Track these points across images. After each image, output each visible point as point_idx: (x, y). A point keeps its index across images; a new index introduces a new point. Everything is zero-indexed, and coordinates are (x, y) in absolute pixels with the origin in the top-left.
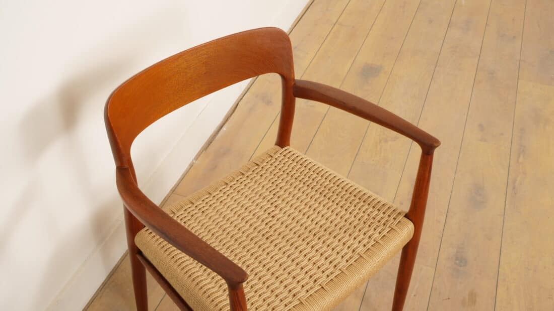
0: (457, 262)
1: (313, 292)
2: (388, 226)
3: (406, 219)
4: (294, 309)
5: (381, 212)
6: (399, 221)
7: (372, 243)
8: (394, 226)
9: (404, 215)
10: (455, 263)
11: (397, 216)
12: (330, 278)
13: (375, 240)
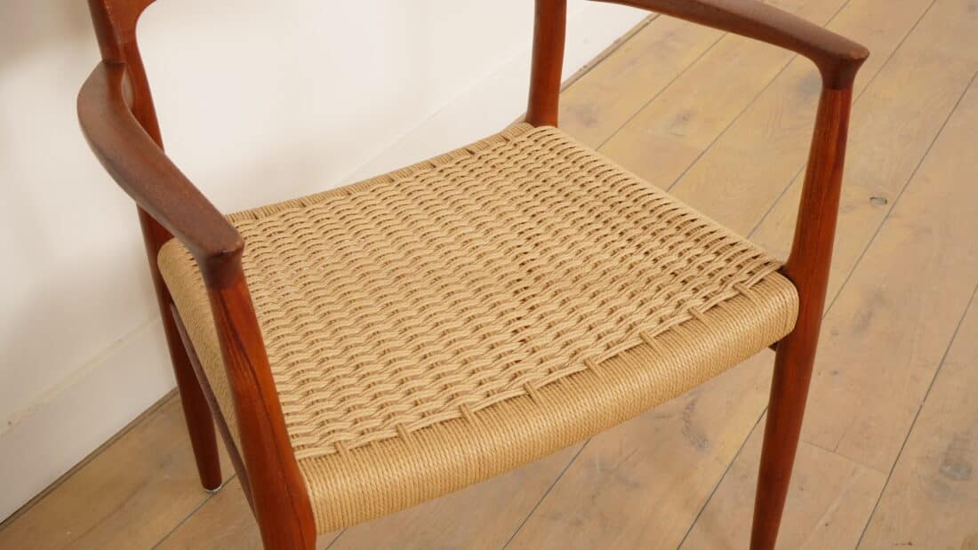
0: (948, 469)
1: (501, 399)
2: (730, 286)
3: (781, 278)
4: (441, 427)
5: (724, 257)
6: (762, 280)
7: (683, 317)
8: (746, 289)
9: (778, 267)
10: (941, 471)
11: (759, 268)
12: (553, 377)
13: (689, 312)
